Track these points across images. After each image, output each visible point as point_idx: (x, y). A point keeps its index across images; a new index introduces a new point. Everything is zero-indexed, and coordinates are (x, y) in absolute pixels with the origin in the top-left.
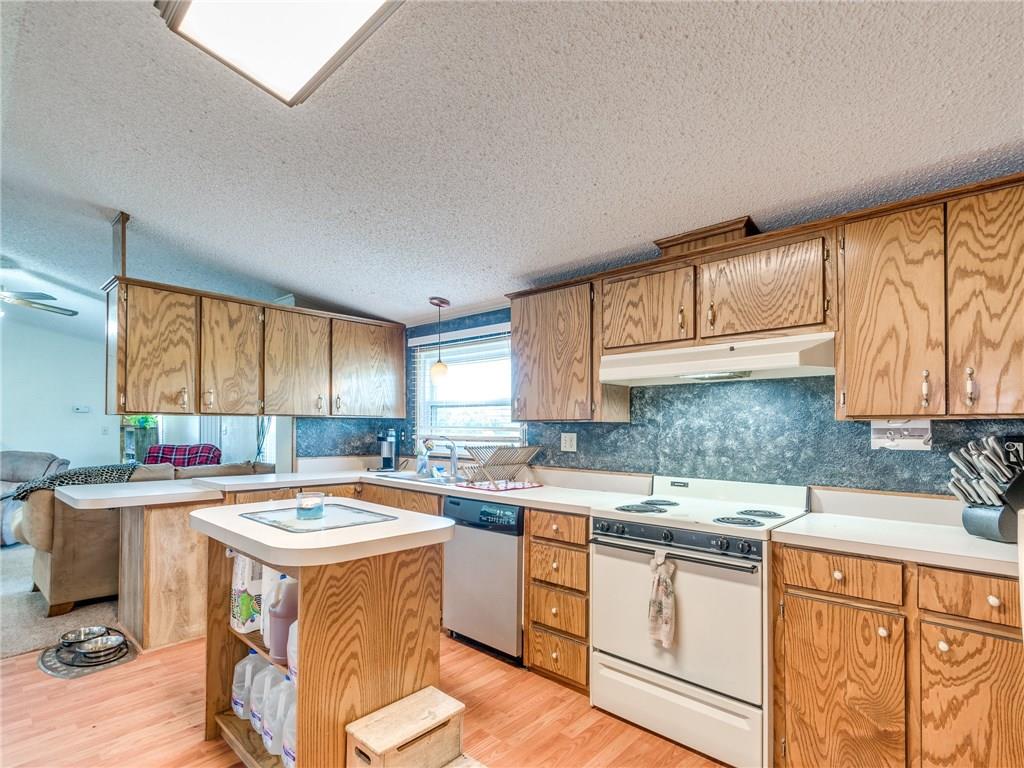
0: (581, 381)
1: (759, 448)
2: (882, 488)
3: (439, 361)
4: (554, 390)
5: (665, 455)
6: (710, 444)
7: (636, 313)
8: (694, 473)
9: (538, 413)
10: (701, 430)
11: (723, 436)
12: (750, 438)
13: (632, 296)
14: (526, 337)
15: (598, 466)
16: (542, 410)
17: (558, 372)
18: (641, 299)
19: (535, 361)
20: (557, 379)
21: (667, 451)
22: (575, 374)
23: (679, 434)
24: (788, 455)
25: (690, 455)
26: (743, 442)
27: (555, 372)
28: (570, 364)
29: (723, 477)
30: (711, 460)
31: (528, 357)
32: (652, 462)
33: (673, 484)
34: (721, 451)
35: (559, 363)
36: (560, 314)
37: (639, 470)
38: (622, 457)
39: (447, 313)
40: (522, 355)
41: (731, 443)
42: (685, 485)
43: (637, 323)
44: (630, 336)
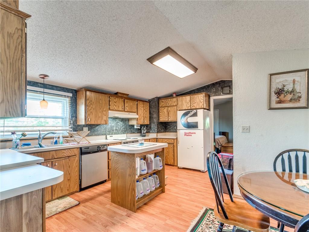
0: (105, 115)
1: (120, 129)
2: (131, 133)
3: (44, 100)
4: (99, 117)
5: (107, 131)
6: (114, 128)
7: (116, 104)
8: (112, 134)
9: (95, 122)
10: (113, 126)
11: (116, 127)
12: (119, 127)
13: (115, 100)
14: (91, 102)
15: (94, 135)
16: (95, 121)
17: (100, 112)
18: (116, 101)
19: (94, 109)
20: (100, 115)
21: (108, 130)
22: (104, 114)
23: (110, 127)
24: (124, 130)
25: (111, 131)
26: (119, 128)
27: (99, 113)
28: (103, 111)
29: (116, 134)
30: (115, 131)
31: (92, 108)
32: (105, 133)
33: (110, 136)
34: (116, 130)
35: (100, 111)
36: (100, 99)
37: (103, 135)
38: (99, 132)
39: (47, 81)
40: (90, 106)
41: (117, 128)
42: (112, 136)
43: (116, 106)
44: (114, 108)
